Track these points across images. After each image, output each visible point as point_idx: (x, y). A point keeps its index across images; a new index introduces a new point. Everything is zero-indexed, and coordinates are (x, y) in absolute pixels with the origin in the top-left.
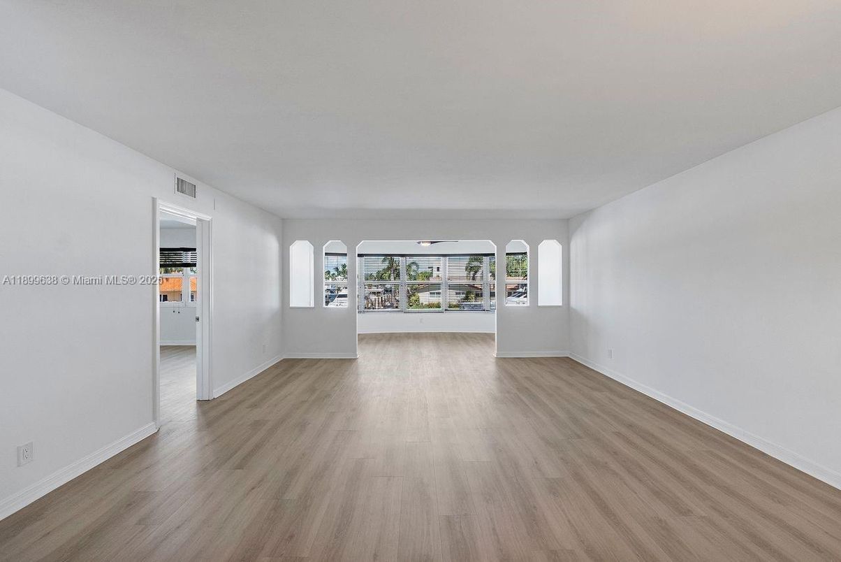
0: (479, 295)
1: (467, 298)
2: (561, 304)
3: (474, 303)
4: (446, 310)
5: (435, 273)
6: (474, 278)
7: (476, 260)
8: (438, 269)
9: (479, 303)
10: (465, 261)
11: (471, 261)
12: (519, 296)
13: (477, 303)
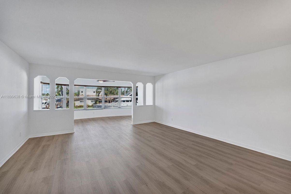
0: (100, 102)
1: (96, 103)
2: (152, 104)
3: (98, 105)
4: (104, 108)
5: (81, 93)
6: (98, 96)
7: (100, 89)
8: (82, 92)
9: (100, 105)
10: (95, 89)
11: (98, 89)
12: (116, 102)
13: (99, 105)
